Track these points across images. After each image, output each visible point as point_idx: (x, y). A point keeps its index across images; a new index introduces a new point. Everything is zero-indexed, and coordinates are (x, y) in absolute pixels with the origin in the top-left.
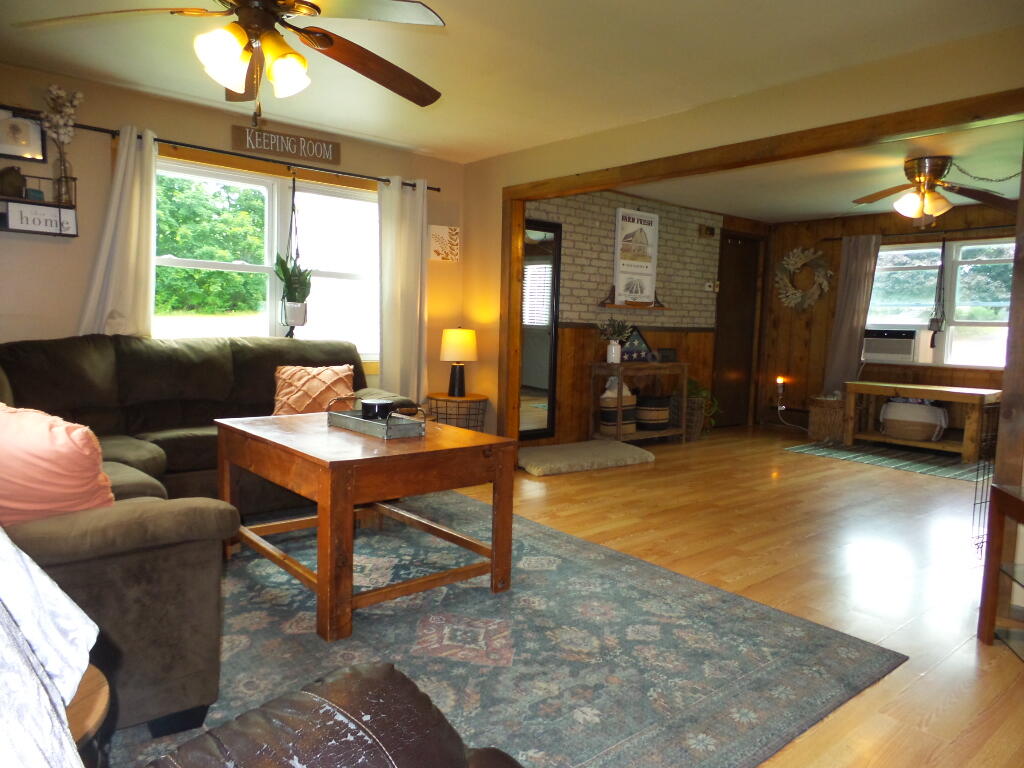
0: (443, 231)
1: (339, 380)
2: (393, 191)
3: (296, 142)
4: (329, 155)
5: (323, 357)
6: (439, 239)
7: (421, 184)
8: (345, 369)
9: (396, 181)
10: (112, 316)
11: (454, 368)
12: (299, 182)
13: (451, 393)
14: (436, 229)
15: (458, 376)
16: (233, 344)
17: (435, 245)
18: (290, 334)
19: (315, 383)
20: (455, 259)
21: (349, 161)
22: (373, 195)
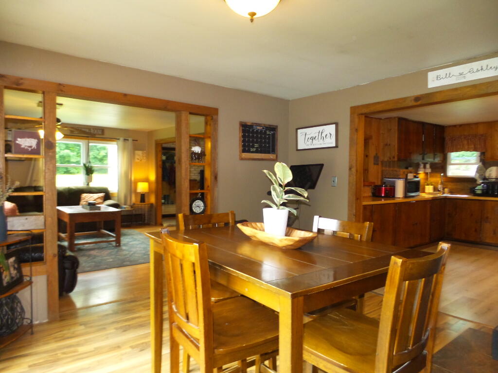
0: (139, 153)
1: (99, 198)
2: (121, 142)
3: (90, 130)
4: (100, 133)
5: (96, 191)
6: (139, 155)
7: (130, 140)
8: (102, 195)
9: (122, 139)
10: (35, 181)
11: (142, 194)
12: (90, 141)
13: (141, 202)
14: (137, 152)
15: (143, 197)
16: (69, 188)
17: (137, 157)
18: (88, 185)
19: (91, 198)
20: (144, 161)
21: (107, 135)
22: (115, 143)
